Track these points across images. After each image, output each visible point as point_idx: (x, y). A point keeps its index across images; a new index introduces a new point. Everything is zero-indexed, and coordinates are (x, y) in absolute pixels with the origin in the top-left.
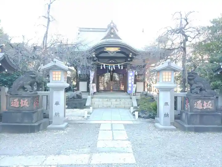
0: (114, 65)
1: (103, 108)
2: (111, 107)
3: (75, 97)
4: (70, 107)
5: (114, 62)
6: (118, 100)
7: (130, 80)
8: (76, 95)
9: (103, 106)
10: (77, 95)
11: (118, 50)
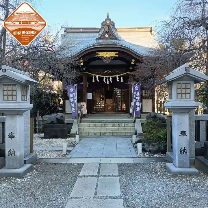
0: (111, 77)
1: (95, 136)
2: (106, 135)
3: (55, 122)
4: (47, 136)
5: (110, 72)
6: (117, 124)
8: (56, 120)
9: (95, 134)
10: (58, 119)
11: (115, 55)
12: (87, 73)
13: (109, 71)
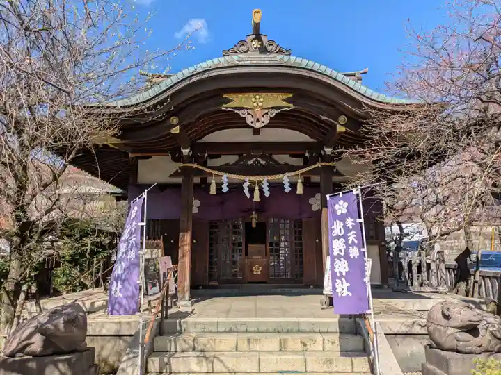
0: (265, 180)
5: (264, 163)
6: (294, 342)
7: (338, 237)
12: (195, 166)
13: (259, 159)
